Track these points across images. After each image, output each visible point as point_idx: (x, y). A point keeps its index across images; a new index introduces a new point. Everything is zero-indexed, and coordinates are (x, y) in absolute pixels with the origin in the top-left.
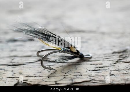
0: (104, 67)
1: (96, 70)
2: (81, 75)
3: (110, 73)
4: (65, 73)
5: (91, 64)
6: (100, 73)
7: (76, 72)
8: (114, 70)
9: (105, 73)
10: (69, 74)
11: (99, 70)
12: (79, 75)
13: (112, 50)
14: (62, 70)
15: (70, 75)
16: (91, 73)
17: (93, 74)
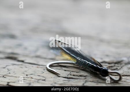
0: (80, 76)
1: (67, 78)
2: (44, 80)
4: (27, 75)
5: (65, 70)
7: (41, 76)
9: (76, 83)
10: (30, 76)
11: (72, 78)
12: (43, 80)
13: (102, 59)
14: (25, 71)
15: (32, 78)
16: (58, 80)
17: (60, 81)
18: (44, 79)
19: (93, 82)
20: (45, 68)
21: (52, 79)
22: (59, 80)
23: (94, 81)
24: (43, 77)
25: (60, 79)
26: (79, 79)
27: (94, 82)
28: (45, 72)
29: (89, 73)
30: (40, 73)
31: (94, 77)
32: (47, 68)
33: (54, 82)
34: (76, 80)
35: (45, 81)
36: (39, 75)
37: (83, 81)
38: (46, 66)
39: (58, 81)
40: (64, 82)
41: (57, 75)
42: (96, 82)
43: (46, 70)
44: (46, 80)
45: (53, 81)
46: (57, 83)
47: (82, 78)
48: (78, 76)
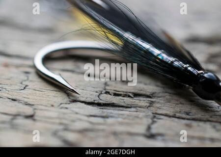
0: (136, 95)
1: (99, 105)
2: (31, 117)
3: (149, 128)
6: (110, 120)
8: (171, 114)
9: (128, 124)
11: (113, 105)
16: (75, 116)
17: (80, 120)
18: (29, 111)
19: (174, 116)
20: (30, 67)
21: (53, 113)
22: (77, 113)
23: (178, 115)
24: (27, 104)
25: (77, 110)
26: (133, 109)
27: (179, 118)
28: (30, 85)
29: (159, 84)
30: (17, 88)
31: (175, 97)
32: (34, 67)
33: (61, 124)
34: (126, 112)
35: (34, 120)
36: (14, 97)
37: (147, 116)
38: (33, 59)
39: (73, 121)
40: (91, 123)
41: (68, 95)
42: (184, 116)
43: (33, 77)
44: (36, 118)
45: (58, 121)
46: (71, 128)
47: (143, 102)
48: (129, 96)
